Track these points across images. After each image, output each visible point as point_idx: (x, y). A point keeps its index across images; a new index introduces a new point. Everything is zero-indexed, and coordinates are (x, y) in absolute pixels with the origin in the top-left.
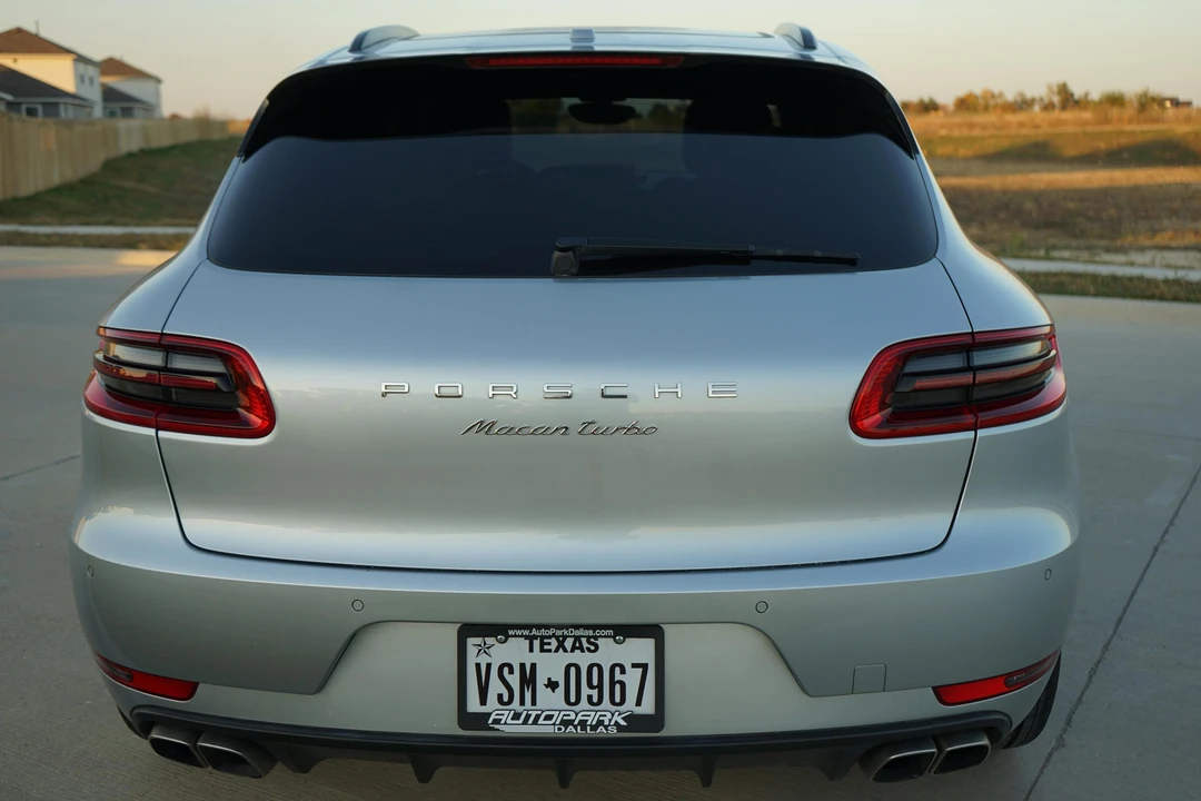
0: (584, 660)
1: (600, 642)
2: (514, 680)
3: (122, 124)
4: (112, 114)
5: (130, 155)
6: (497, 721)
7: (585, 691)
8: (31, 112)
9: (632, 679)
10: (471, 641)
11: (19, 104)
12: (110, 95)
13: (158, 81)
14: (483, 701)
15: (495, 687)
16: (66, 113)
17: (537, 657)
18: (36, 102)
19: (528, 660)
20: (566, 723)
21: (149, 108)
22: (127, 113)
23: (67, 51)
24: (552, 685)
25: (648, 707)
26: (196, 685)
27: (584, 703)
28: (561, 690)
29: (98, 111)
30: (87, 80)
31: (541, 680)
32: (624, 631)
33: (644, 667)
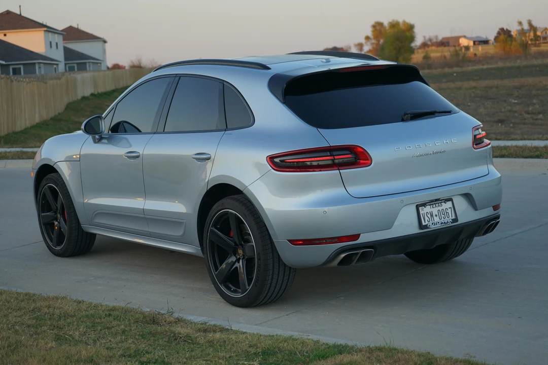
0: (440, 208)
1: (442, 204)
2: (429, 216)
3: (79, 76)
4: (71, 69)
5: (84, 98)
6: (429, 226)
7: (442, 216)
8: (16, 72)
9: (449, 211)
10: (420, 208)
11: (9, 65)
12: (70, 54)
13: (105, 42)
14: (425, 222)
15: (427, 218)
16: (40, 70)
17: (432, 210)
18: (19, 64)
19: (431, 210)
20: (442, 223)
21: (97, 62)
22: (82, 67)
23: (41, 25)
24: (436, 216)
25: (454, 217)
26: (360, 234)
27: (443, 219)
28: (438, 216)
29: (61, 67)
30: (54, 46)
31: (434, 215)
32: (446, 200)
33: (451, 208)
